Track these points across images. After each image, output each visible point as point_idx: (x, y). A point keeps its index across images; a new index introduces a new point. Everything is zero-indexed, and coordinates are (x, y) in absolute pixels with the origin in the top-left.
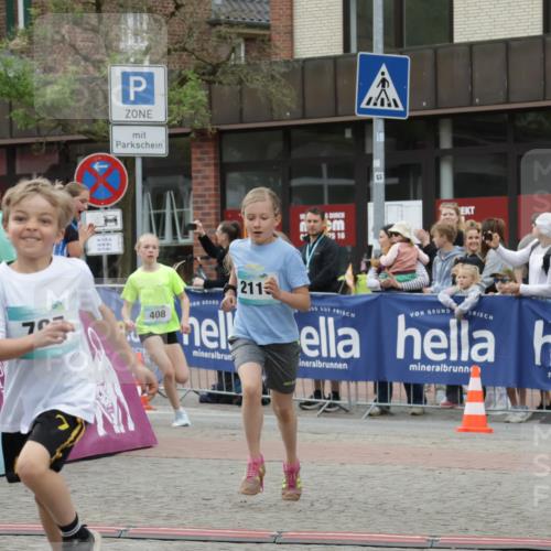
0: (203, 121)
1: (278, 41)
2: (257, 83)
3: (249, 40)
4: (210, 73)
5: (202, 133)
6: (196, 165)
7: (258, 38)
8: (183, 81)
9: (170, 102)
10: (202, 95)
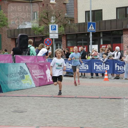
0: (64, 33)
1: (75, 20)
2: (72, 27)
3: (71, 20)
4: (65, 25)
5: (63, 35)
6: (63, 40)
7: (72, 20)
8: (61, 27)
9: (59, 30)
10: (63, 29)
